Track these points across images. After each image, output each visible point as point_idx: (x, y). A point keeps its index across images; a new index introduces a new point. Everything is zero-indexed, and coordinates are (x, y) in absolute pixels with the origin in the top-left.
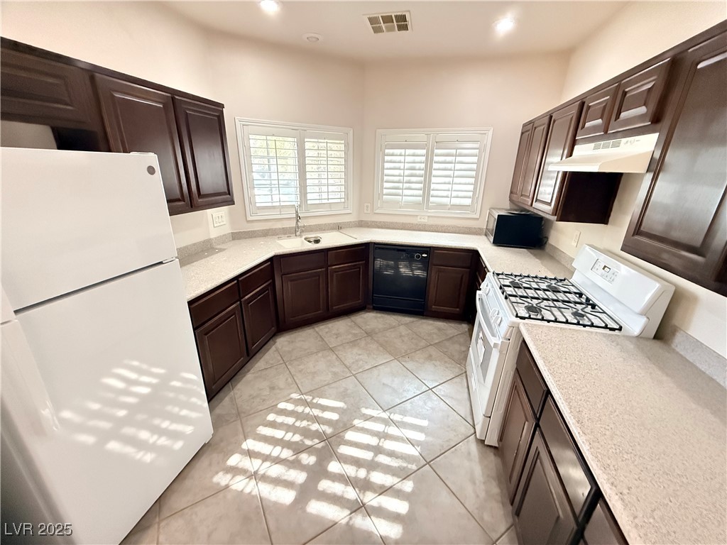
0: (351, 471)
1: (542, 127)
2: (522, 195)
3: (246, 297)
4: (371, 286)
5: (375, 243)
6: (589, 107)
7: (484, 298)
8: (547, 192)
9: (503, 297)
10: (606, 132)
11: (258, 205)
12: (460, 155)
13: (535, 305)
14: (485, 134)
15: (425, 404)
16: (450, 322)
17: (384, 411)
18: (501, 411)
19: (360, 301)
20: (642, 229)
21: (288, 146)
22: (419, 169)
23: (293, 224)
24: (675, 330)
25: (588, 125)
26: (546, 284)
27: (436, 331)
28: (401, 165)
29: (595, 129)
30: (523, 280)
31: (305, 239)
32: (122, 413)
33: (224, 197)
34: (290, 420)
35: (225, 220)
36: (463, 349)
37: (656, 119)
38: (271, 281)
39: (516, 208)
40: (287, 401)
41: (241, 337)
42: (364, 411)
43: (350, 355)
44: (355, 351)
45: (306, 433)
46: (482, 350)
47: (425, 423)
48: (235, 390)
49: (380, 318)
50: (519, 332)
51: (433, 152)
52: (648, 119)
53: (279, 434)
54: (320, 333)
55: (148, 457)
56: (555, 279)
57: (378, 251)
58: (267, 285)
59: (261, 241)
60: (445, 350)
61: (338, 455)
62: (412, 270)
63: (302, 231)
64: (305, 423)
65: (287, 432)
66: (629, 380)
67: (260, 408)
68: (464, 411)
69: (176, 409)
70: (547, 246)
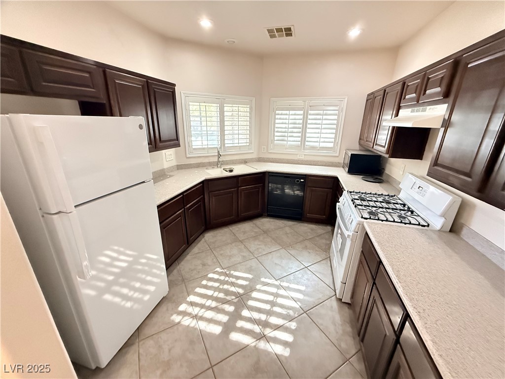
0: (256, 315)
1: (379, 97)
2: (367, 141)
3: (188, 206)
4: (266, 200)
5: (269, 172)
6: (408, 86)
7: (342, 207)
8: (383, 139)
9: (354, 206)
10: (418, 102)
11: (194, 147)
12: (326, 115)
13: (374, 211)
14: (342, 101)
15: (303, 276)
16: (319, 225)
17: (276, 280)
18: (353, 279)
19: (259, 210)
20: (438, 162)
21: (213, 109)
22: (299, 124)
23: (216, 159)
24: (462, 226)
25: (407, 97)
26: (382, 198)
27: (309, 230)
28: (287, 121)
29: (411, 99)
30: (367, 196)
31: (224, 169)
32: (111, 278)
33: (174, 142)
34: (216, 285)
35: (173, 157)
36: (328, 242)
37: (446, 95)
38: (202, 196)
39: (363, 149)
40: (214, 273)
41: (184, 232)
42: (263, 279)
43: (253, 246)
44: (256, 243)
45: (227, 292)
46: (340, 241)
47: (303, 288)
48: (180, 266)
49: (272, 221)
50: (364, 227)
51: (307, 113)
52: (442, 95)
53: (210, 293)
54: (233, 231)
55: (129, 304)
56: (388, 195)
57: (271, 177)
58: (200, 199)
59: (196, 171)
60: (316, 243)
61: (247, 306)
62: (294, 191)
63: (222, 164)
64: (226, 287)
65: (214, 292)
66: (431, 255)
67: (197, 276)
68: (329, 281)
69: (144, 276)
70: (384, 174)
